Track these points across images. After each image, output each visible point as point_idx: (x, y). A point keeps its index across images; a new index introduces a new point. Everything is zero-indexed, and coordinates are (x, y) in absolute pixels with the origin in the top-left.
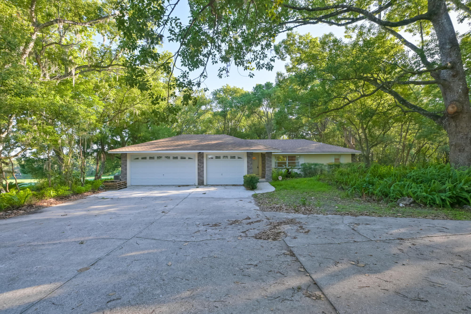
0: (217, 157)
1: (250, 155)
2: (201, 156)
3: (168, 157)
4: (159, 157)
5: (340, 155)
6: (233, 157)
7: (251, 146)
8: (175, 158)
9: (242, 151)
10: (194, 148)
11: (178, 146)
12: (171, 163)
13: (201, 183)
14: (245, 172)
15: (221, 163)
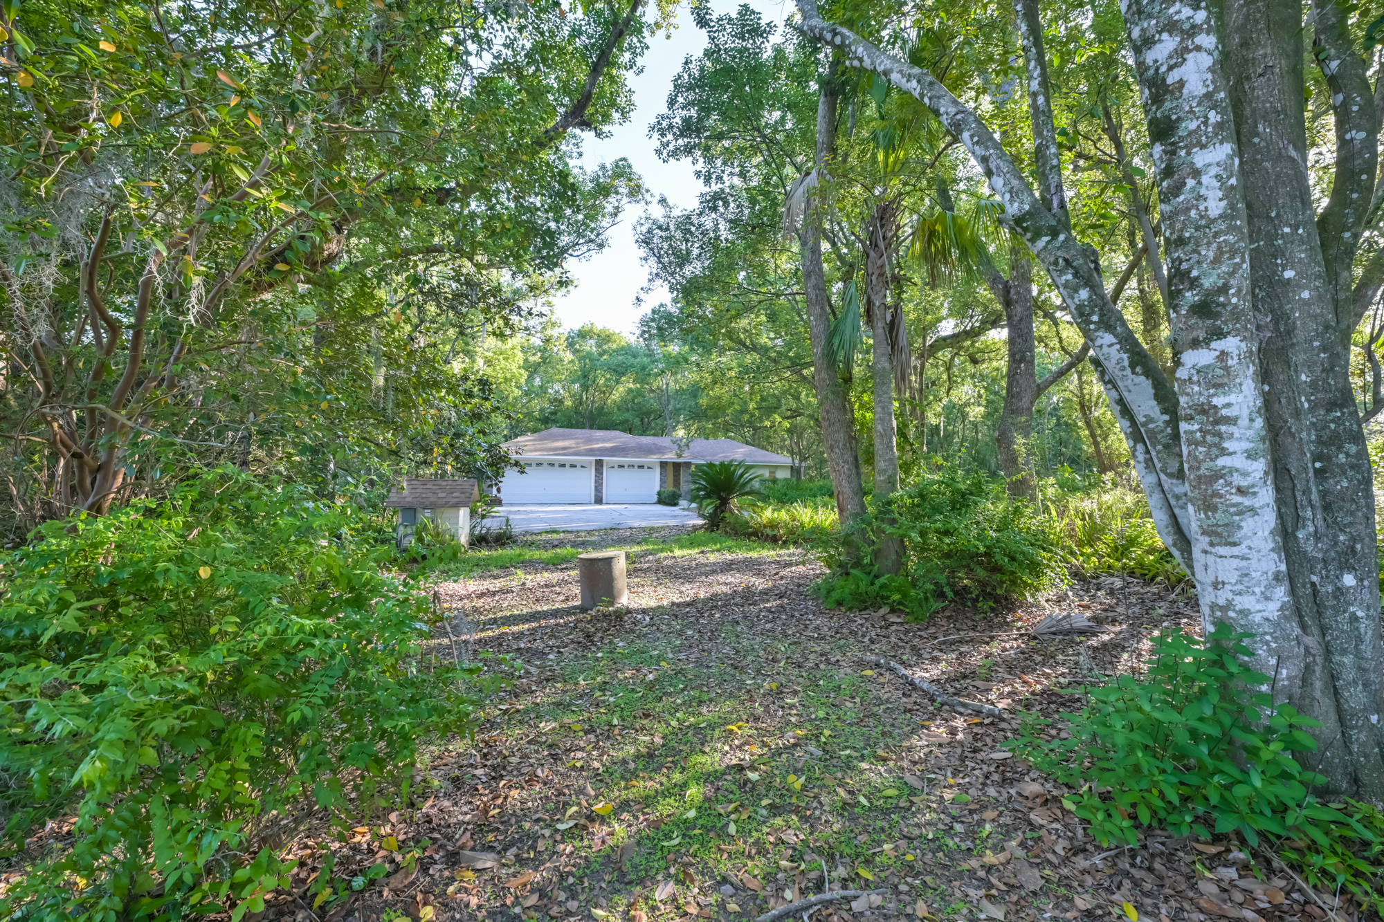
0: (621, 467)
1: (663, 465)
2: (599, 464)
3: (552, 465)
4: (539, 464)
5: (776, 467)
6: (641, 467)
7: (664, 453)
8: (563, 465)
9: (654, 459)
10: (591, 452)
11: (564, 448)
12: (557, 472)
13: (599, 501)
14: (657, 487)
15: (625, 472)
